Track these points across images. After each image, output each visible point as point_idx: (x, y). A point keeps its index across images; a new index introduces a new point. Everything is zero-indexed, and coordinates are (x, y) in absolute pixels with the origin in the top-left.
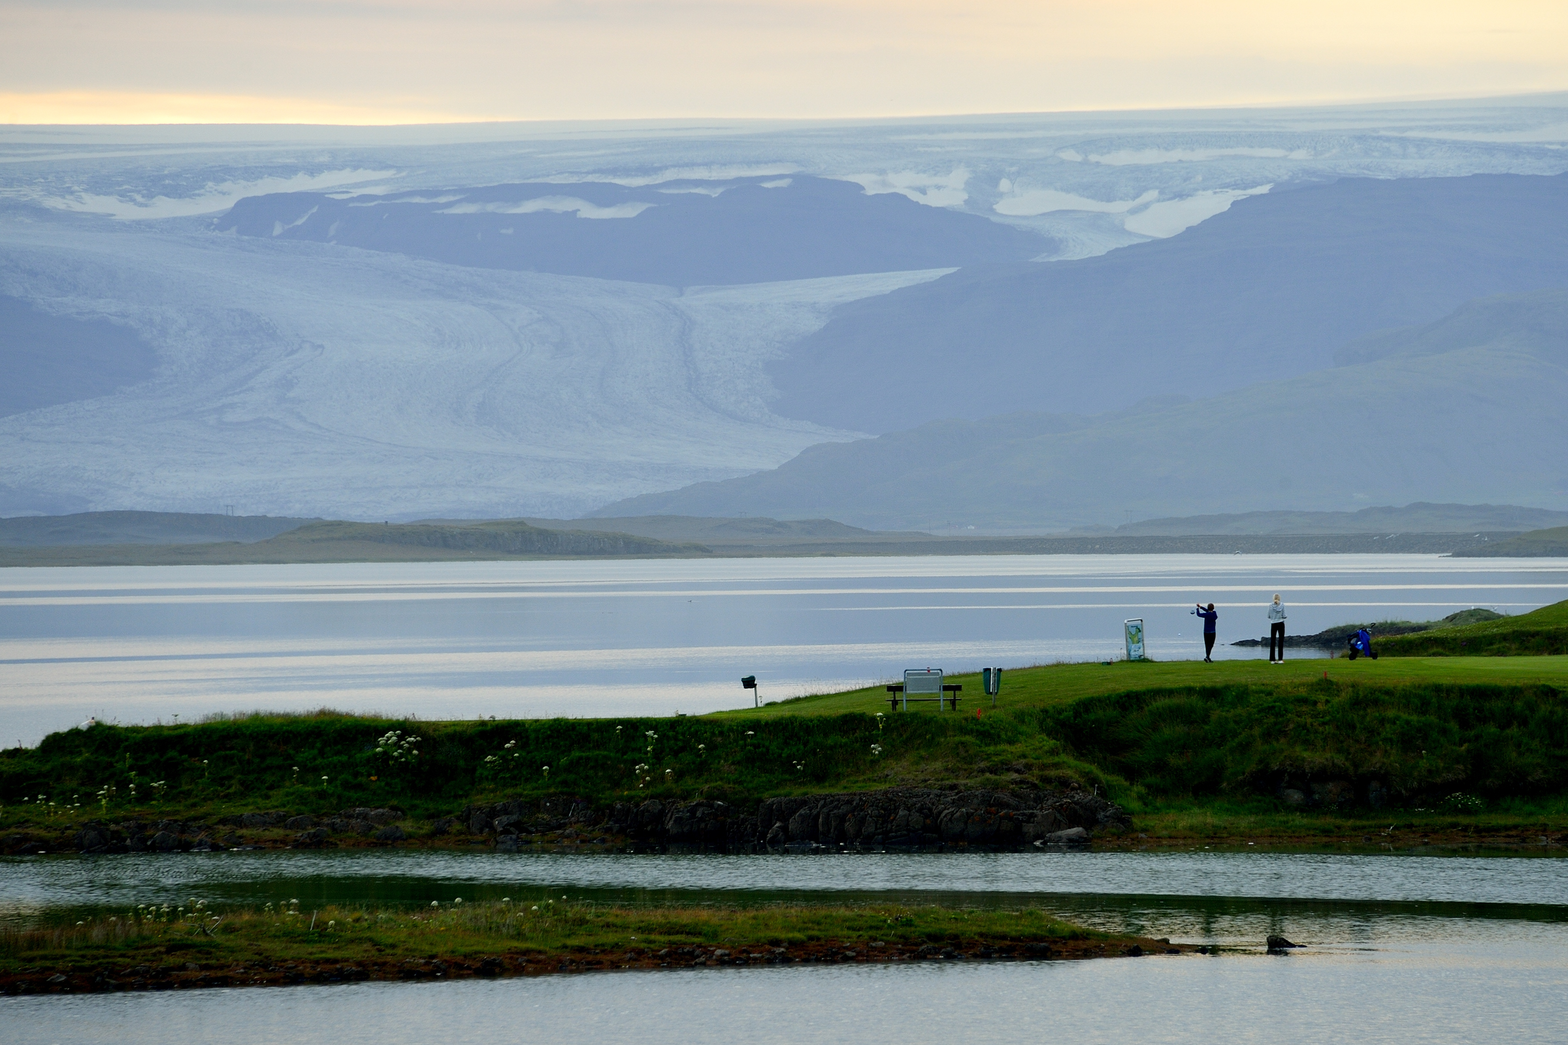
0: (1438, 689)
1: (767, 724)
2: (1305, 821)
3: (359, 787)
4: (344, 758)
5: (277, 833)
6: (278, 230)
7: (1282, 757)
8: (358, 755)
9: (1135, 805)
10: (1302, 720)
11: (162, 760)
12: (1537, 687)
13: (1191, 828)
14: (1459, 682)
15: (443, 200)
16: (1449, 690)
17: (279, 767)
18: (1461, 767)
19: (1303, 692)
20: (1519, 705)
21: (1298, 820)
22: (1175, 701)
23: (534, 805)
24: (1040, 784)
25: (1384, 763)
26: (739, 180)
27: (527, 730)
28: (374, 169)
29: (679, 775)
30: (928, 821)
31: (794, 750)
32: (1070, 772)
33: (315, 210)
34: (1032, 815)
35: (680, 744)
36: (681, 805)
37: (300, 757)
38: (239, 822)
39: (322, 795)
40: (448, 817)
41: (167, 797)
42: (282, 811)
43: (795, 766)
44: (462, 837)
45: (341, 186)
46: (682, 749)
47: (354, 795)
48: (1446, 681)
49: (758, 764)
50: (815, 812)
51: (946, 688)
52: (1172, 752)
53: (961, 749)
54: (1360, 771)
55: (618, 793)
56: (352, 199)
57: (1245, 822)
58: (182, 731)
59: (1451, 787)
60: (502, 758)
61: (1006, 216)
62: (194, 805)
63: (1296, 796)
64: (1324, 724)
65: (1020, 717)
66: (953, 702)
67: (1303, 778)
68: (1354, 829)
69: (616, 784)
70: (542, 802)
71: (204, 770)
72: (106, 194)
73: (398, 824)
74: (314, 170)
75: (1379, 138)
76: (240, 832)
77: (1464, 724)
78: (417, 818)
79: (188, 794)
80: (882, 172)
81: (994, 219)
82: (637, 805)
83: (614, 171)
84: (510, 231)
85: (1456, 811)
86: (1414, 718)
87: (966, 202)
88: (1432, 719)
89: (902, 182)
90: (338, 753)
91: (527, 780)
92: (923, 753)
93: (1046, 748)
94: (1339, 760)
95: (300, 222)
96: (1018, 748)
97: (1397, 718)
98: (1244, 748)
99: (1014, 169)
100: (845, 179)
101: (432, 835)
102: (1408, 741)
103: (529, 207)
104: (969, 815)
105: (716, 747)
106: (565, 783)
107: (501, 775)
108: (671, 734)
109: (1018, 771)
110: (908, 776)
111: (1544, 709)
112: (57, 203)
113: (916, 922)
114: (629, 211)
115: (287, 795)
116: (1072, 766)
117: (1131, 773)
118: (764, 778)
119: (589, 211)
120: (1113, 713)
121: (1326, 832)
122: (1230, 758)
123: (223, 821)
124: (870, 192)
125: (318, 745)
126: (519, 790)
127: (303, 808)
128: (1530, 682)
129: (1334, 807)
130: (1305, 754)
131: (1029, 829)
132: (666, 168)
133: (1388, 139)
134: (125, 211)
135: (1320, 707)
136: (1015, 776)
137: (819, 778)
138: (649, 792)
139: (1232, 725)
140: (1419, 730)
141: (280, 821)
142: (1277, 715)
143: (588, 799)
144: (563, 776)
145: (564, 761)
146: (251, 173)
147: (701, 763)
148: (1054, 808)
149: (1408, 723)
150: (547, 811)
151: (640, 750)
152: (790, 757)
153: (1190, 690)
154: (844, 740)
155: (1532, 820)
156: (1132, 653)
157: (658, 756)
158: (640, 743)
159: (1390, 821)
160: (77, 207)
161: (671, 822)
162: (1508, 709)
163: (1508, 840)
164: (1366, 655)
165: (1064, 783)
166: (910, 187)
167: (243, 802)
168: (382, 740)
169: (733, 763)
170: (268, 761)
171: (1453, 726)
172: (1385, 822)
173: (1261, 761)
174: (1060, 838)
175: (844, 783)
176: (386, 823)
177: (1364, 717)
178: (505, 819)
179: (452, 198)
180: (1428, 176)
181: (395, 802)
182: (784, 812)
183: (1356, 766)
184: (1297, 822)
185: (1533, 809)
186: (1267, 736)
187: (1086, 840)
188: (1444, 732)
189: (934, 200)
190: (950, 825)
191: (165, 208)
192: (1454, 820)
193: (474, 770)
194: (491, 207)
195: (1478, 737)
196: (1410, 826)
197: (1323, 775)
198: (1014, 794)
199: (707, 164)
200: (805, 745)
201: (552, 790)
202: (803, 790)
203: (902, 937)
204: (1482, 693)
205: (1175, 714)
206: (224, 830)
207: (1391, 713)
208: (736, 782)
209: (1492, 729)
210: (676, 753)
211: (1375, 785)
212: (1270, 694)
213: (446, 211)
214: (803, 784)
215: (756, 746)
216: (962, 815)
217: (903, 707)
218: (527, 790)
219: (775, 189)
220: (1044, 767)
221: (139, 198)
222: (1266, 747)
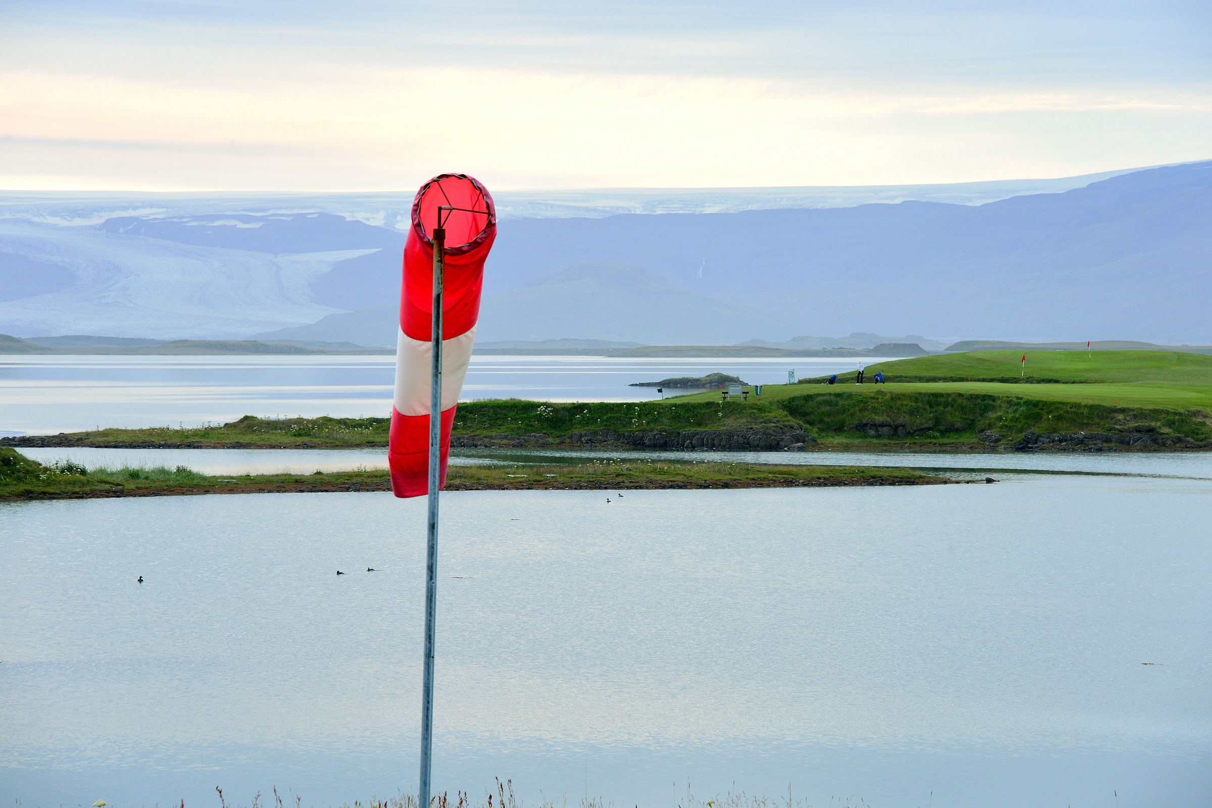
0: (920, 394)
1: (679, 405)
2: (877, 441)
3: (531, 426)
4: (525, 415)
5: (505, 441)
6: (121, 230)
7: (867, 418)
8: (530, 414)
9: (816, 435)
10: (874, 405)
11: (460, 415)
12: (956, 393)
13: (838, 444)
14: (928, 391)
15: (185, 220)
16: (925, 394)
17: (502, 418)
18: (931, 422)
19: (873, 395)
20: (950, 399)
21: (875, 441)
22: (825, 398)
23: (595, 433)
24: (783, 428)
25: (904, 421)
26: (298, 214)
27: (590, 406)
28: (158, 208)
29: (648, 423)
30: (745, 440)
31: (690, 414)
32: (793, 423)
33: (136, 223)
34: (783, 439)
35: (647, 412)
36: (650, 434)
37: (509, 415)
38: (491, 437)
39: (519, 428)
40: (565, 437)
41: (464, 429)
42: (506, 434)
43: (690, 420)
44: (571, 444)
45: (146, 214)
46: (648, 414)
47: (530, 428)
48: (923, 391)
49: (677, 419)
50: (702, 437)
51: (743, 393)
52: (825, 416)
53: (752, 415)
54: (895, 423)
55: (626, 429)
56: (150, 220)
57: (856, 441)
58: (466, 405)
59: (929, 429)
60: (582, 416)
61: (399, 230)
62: (473, 431)
63: (872, 432)
64: (882, 406)
65: (771, 403)
66: (746, 398)
67: (875, 426)
68: (895, 444)
69: (625, 426)
70: (599, 432)
71: (475, 419)
72: (56, 216)
73: (547, 439)
74: (135, 208)
75: (538, 203)
76: (493, 441)
77: (931, 407)
78: (553, 437)
79: (470, 427)
80: (353, 212)
81: (395, 231)
82: (633, 434)
83: (250, 210)
84: (211, 232)
85: (930, 437)
86: (914, 404)
87: (384, 224)
88: (920, 404)
89: (360, 216)
90: (523, 413)
91: (592, 424)
92: (737, 416)
93: (784, 415)
94: (888, 419)
95: (130, 228)
96: (773, 414)
97: (908, 404)
98: (852, 415)
99: (402, 212)
100: (338, 214)
101: (560, 443)
102: (912, 413)
103: (218, 223)
104: (760, 438)
105: (661, 413)
106: (606, 425)
107: (582, 422)
108: (644, 408)
109: (774, 423)
110: (733, 424)
111: (959, 401)
112: (37, 220)
113: (866, 471)
114: (256, 225)
115: (507, 428)
116: (794, 421)
117: (811, 423)
118: (679, 424)
119: (241, 225)
120: (803, 402)
121: (886, 445)
122: (847, 419)
123: (486, 437)
124: (348, 219)
125: (516, 411)
126: (589, 428)
127: (513, 433)
128: (954, 391)
129: (886, 436)
130: (876, 417)
131: (782, 443)
132: (270, 209)
133: (541, 204)
134: (64, 223)
135: (880, 400)
136: (774, 424)
137: (699, 425)
138: (637, 429)
139: (847, 407)
140: (916, 409)
141: (506, 437)
142: (864, 403)
143: (615, 432)
144: (605, 423)
145: (605, 417)
146: (111, 209)
147: (656, 419)
148: (790, 436)
149: (911, 406)
150: (600, 435)
151: (633, 414)
152: (688, 418)
153: (830, 394)
154: (708, 411)
155: (958, 441)
156: (791, 381)
157: (639, 416)
158: (633, 411)
159: (907, 441)
160: (45, 221)
161: (647, 440)
162: (946, 401)
163: (951, 448)
164: (881, 382)
165: (792, 427)
166: (363, 218)
167: (491, 430)
168: (539, 409)
169: (668, 419)
170: (498, 416)
171: (927, 407)
172: (906, 442)
173: (859, 420)
174: (795, 447)
175: (709, 426)
176: (542, 439)
177: (895, 404)
178: (586, 438)
179: (188, 219)
180: (555, 218)
181: (545, 431)
182: (691, 437)
183: (894, 422)
184: (875, 442)
185: (958, 437)
186: (861, 410)
187: (804, 447)
188: (924, 409)
189: (372, 223)
190: (753, 442)
191: (79, 222)
192: (930, 441)
193: (572, 420)
194: (203, 223)
195: (936, 411)
196: (915, 443)
197: (883, 425)
198: (774, 431)
199: (286, 208)
200: (693, 413)
201: (602, 428)
202: (694, 429)
203: (862, 477)
204: (936, 395)
205: (826, 403)
206: (487, 440)
207: (905, 403)
208: (669, 426)
209: (941, 408)
210: (646, 415)
211: (901, 428)
212: (861, 395)
213: (186, 224)
214: (693, 427)
215: (676, 413)
216: (758, 438)
217: (728, 400)
218: (592, 428)
219: (312, 218)
220: (784, 421)
221: (68, 218)
222: (861, 415)
